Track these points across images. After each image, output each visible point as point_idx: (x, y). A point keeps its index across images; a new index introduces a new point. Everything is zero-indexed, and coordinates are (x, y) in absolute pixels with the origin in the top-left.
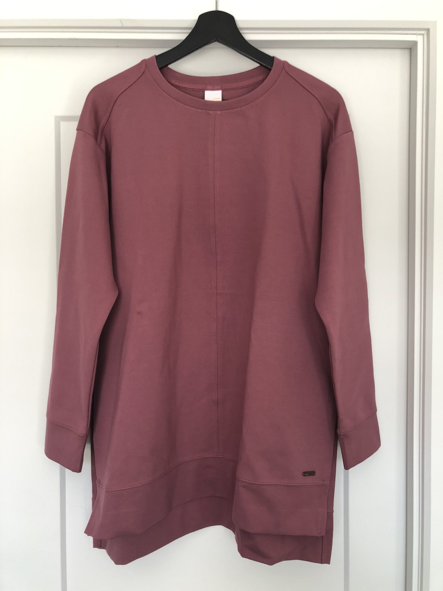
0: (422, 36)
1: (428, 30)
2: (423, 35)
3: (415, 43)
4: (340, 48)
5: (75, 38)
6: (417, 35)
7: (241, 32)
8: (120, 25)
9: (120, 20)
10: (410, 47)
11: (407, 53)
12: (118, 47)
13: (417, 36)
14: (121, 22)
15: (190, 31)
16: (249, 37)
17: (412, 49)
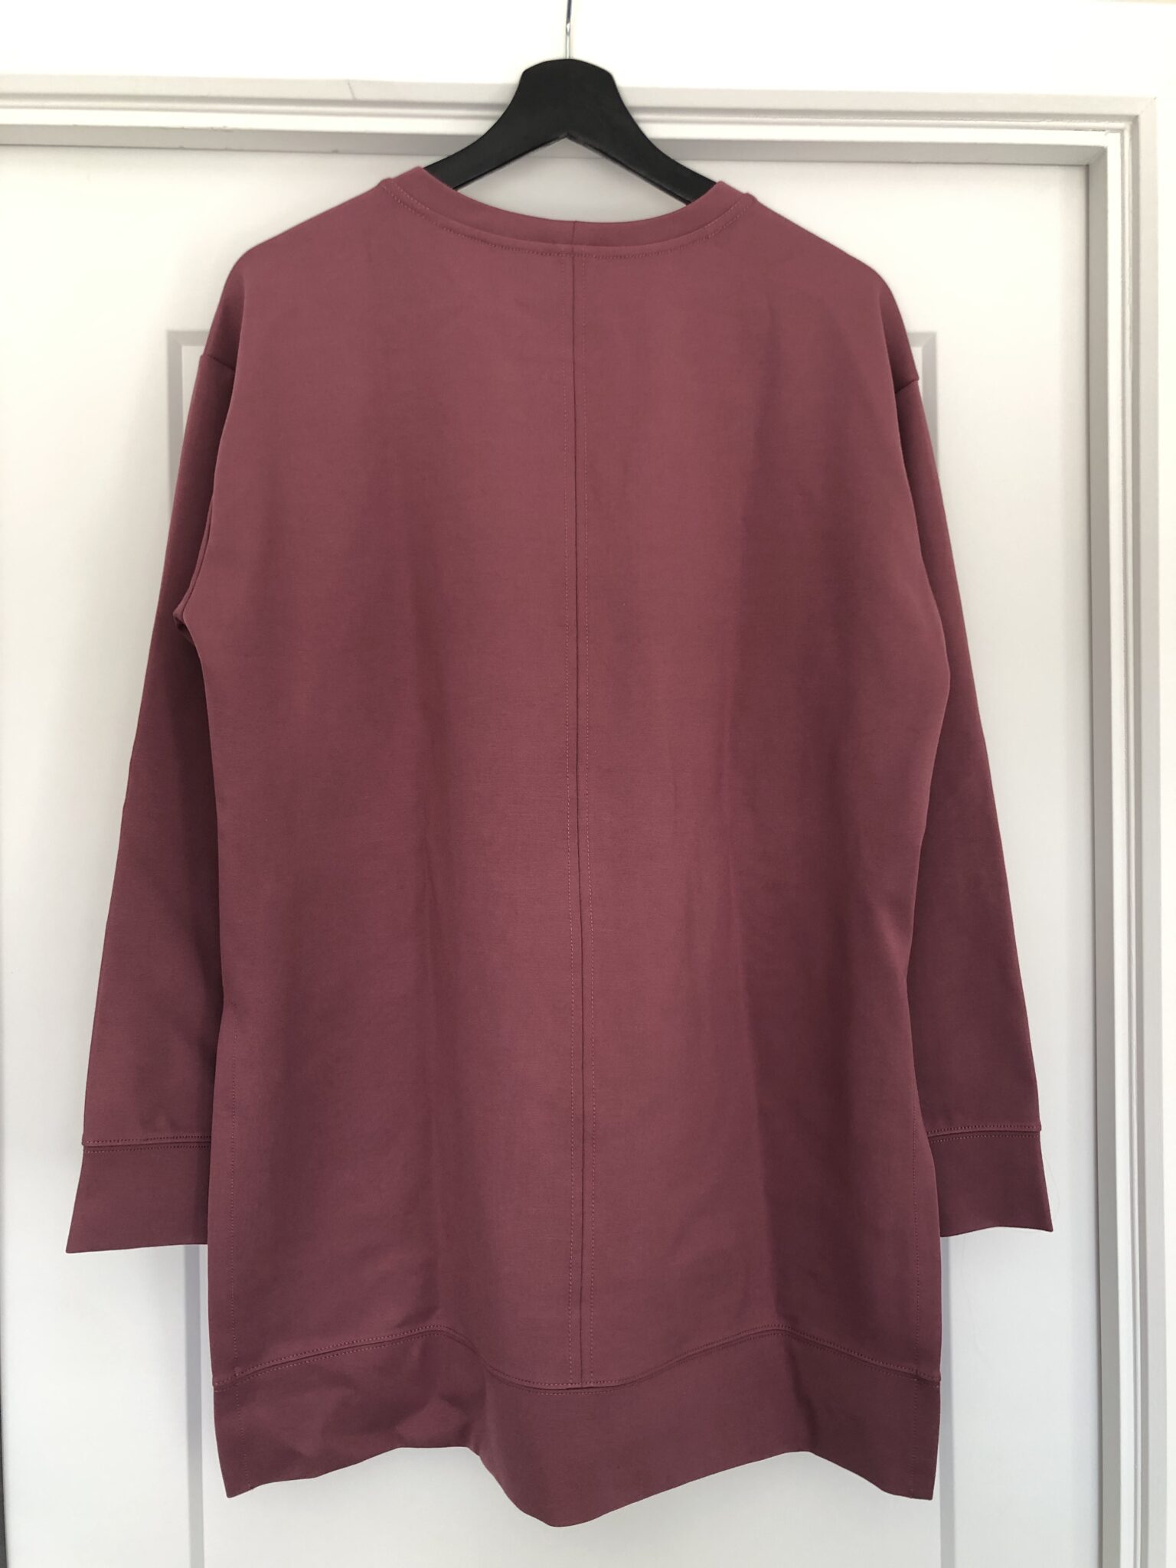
0: (1118, 135)
1: (1134, 120)
2: (1121, 131)
3: (1101, 153)
4: (909, 163)
5: (225, 127)
6: (1106, 132)
7: (636, 116)
8: (348, 96)
9: (349, 83)
10: (1085, 163)
11: (1078, 176)
12: (336, 152)
13: (1106, 134)
14: (350, 88)
15: (499, 113)
16: (655, 130)
17: (1090, 167)
